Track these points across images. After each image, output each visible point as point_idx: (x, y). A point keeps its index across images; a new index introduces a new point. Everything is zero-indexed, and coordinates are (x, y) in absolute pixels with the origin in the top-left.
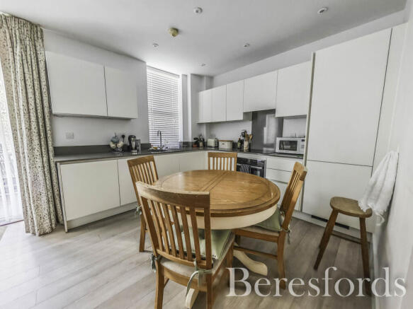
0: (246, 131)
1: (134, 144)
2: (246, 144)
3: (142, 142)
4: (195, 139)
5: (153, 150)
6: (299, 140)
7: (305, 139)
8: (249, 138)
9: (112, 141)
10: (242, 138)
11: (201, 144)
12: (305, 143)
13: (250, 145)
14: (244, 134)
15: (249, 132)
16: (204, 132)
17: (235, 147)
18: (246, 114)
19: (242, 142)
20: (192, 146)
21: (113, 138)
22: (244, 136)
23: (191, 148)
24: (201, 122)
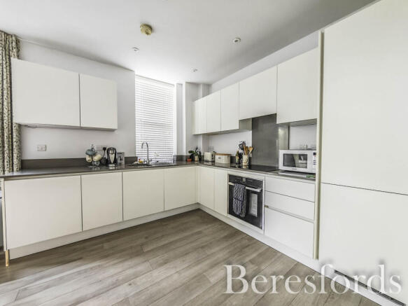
0: (244, 143)
1: (112, 157)
2: (245, 158)
3: (126, 155)
4: (190, 152)
5: (138, 165)
6: (309, 153)
7: (317, 152)
8: (249, 151)
9: (87, 154)
10: (241, 151)
11: (196, 158)
12: (317, 158)
13: (250, 159)
14: (243, 146)
15: (249, 144)
16: (200, 144)
17: (234, 161)
18: (242, 122)
19: (240, 156)
20: (186, 161)
21: (89, 150)
22: (243, 149)
23: (185, 163)
24: (196, 133)
